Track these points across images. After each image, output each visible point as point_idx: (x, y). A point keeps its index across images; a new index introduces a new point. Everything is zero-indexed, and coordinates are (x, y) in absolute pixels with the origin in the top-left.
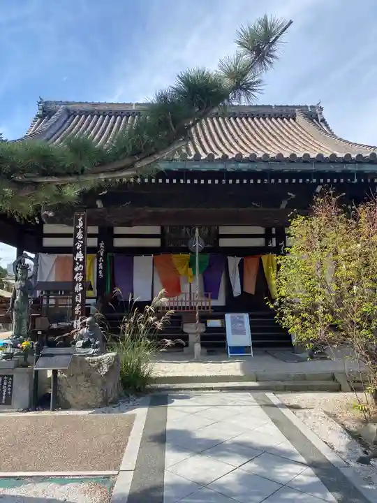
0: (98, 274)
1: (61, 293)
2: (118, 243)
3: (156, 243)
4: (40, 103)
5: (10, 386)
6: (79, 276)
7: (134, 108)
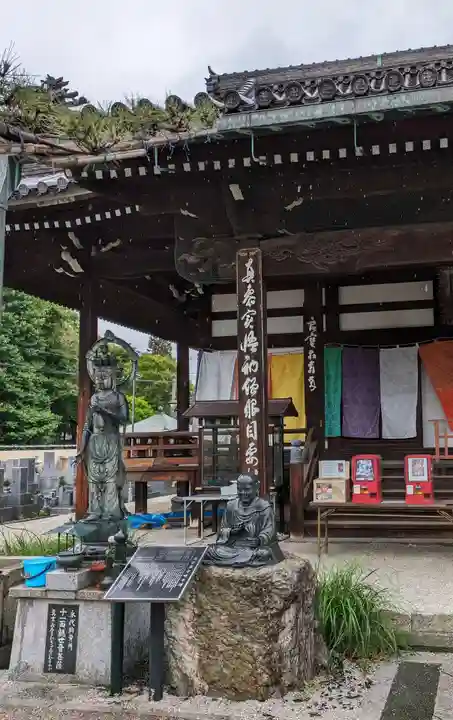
0: (307, 383)
1: (235, 422)
2: (350, 322)
3: (424, 318)
4: (211, 79)
5: (71, 630)
6: (250, 384)
7: (379, 63)
